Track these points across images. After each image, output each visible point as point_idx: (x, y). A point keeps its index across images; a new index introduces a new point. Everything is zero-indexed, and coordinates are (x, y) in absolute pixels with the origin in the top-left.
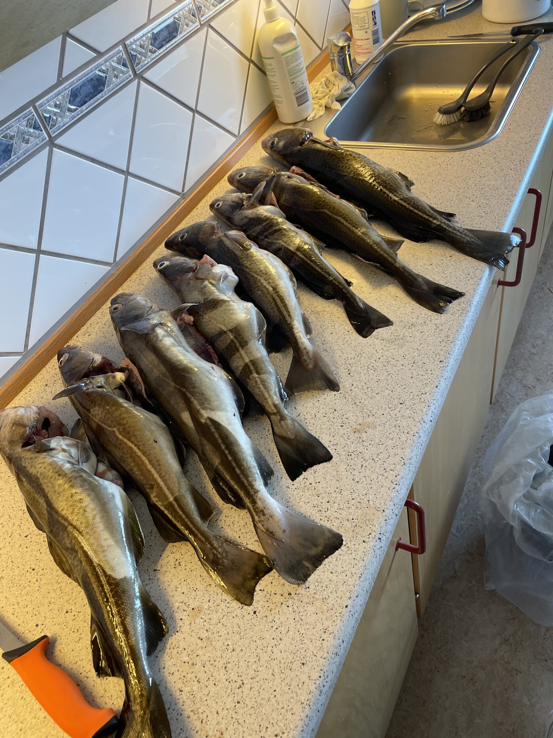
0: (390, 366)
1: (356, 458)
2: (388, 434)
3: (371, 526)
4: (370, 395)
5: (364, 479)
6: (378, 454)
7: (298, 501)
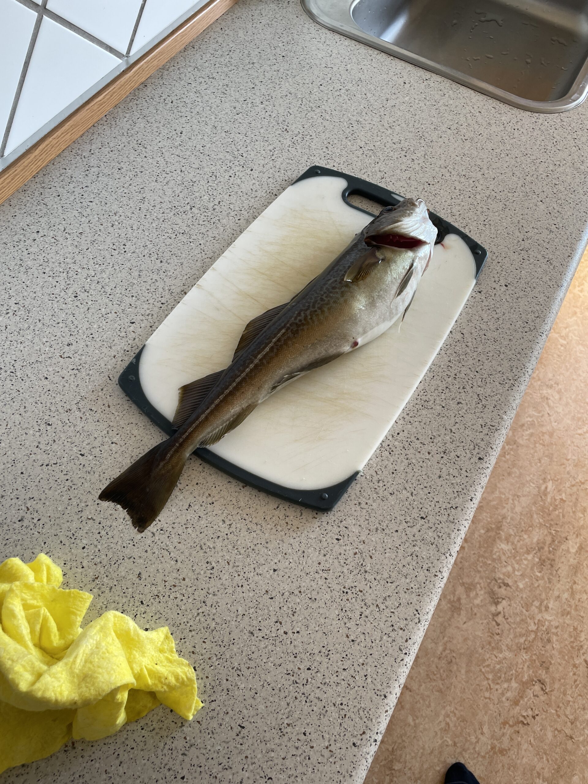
0: (412, 451)
1: (354, 599)
2: (400, 566)
3: (365, 720)
4: (381, 493)
5: (362, 637)
6: (385, 599)
7: (264, 661)
